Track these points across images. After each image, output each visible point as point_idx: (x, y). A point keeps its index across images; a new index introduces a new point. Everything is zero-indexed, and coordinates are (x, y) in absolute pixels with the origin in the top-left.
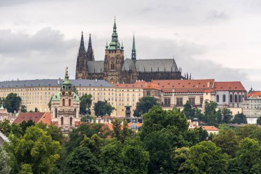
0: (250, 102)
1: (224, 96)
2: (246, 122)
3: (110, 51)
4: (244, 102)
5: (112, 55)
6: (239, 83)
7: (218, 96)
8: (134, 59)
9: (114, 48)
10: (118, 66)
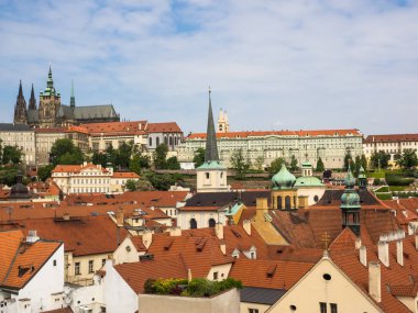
0: (186, 145)
1: (158, 139)
2: (179, 168)
3: (44, 97)
4: (180, 144)
5: (47, 101)
6: (175, 124)
7: (151, 139)
8: (73, 106)
9: (48, 94)
10: (53, 112)
